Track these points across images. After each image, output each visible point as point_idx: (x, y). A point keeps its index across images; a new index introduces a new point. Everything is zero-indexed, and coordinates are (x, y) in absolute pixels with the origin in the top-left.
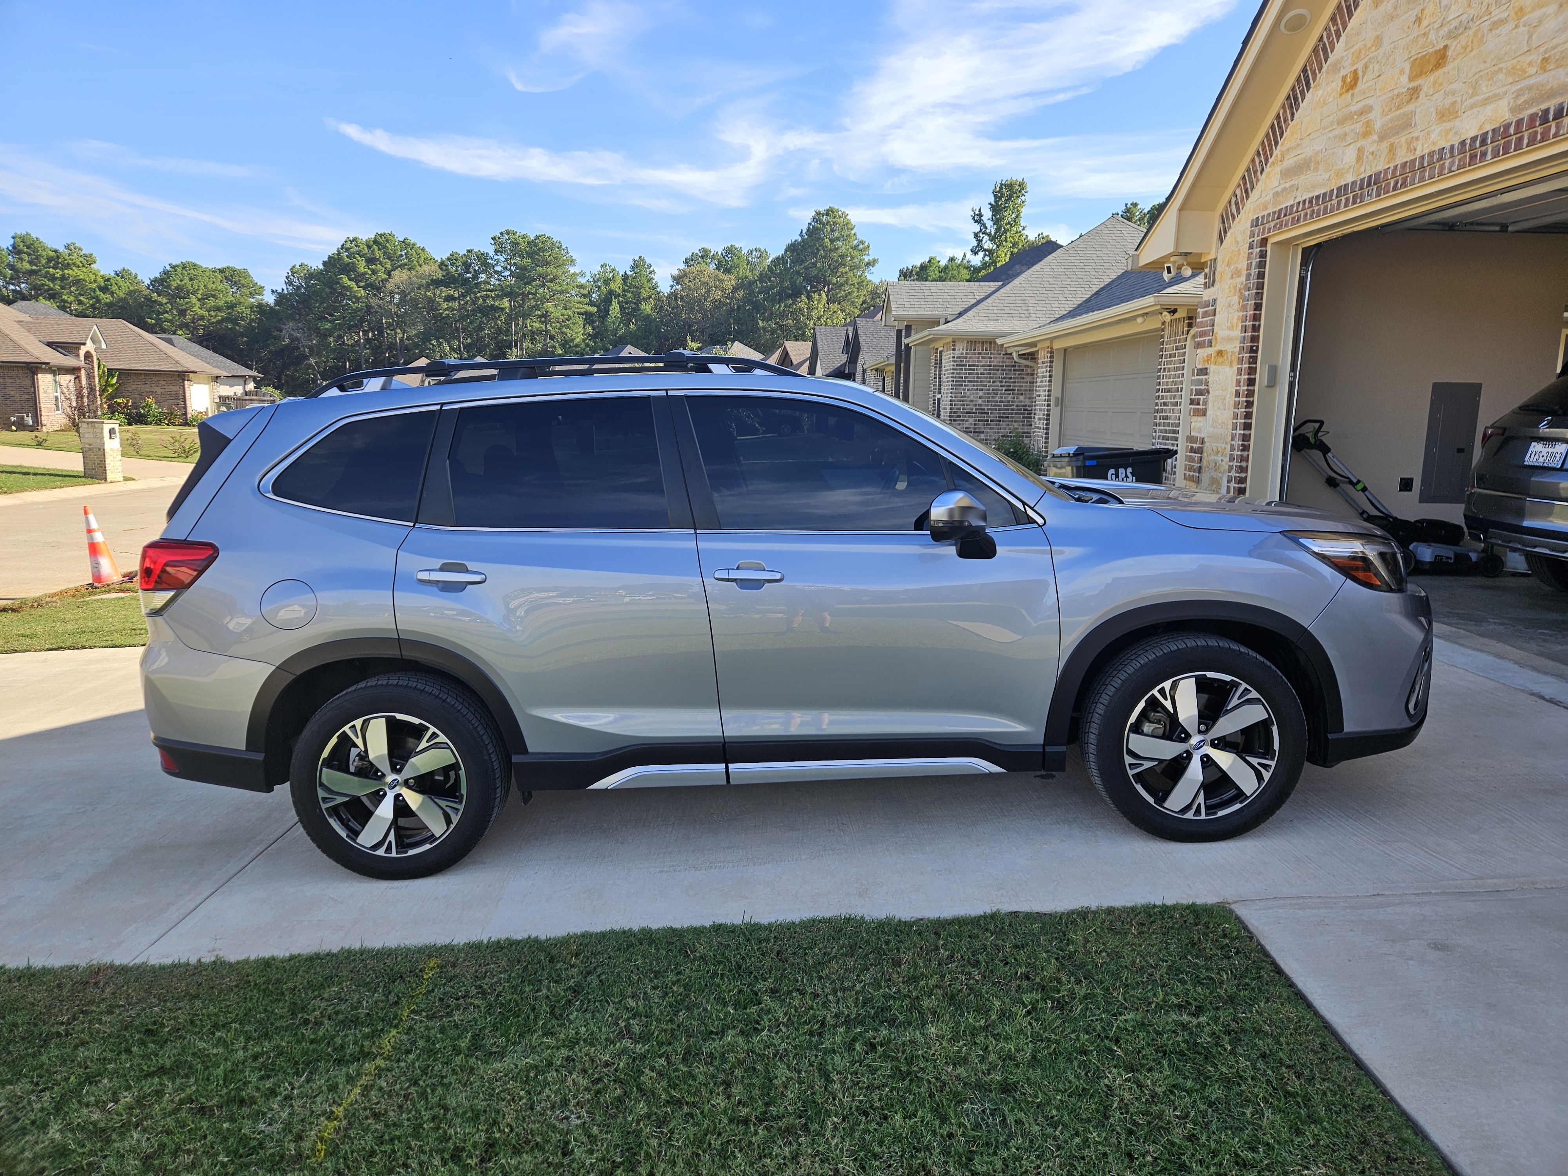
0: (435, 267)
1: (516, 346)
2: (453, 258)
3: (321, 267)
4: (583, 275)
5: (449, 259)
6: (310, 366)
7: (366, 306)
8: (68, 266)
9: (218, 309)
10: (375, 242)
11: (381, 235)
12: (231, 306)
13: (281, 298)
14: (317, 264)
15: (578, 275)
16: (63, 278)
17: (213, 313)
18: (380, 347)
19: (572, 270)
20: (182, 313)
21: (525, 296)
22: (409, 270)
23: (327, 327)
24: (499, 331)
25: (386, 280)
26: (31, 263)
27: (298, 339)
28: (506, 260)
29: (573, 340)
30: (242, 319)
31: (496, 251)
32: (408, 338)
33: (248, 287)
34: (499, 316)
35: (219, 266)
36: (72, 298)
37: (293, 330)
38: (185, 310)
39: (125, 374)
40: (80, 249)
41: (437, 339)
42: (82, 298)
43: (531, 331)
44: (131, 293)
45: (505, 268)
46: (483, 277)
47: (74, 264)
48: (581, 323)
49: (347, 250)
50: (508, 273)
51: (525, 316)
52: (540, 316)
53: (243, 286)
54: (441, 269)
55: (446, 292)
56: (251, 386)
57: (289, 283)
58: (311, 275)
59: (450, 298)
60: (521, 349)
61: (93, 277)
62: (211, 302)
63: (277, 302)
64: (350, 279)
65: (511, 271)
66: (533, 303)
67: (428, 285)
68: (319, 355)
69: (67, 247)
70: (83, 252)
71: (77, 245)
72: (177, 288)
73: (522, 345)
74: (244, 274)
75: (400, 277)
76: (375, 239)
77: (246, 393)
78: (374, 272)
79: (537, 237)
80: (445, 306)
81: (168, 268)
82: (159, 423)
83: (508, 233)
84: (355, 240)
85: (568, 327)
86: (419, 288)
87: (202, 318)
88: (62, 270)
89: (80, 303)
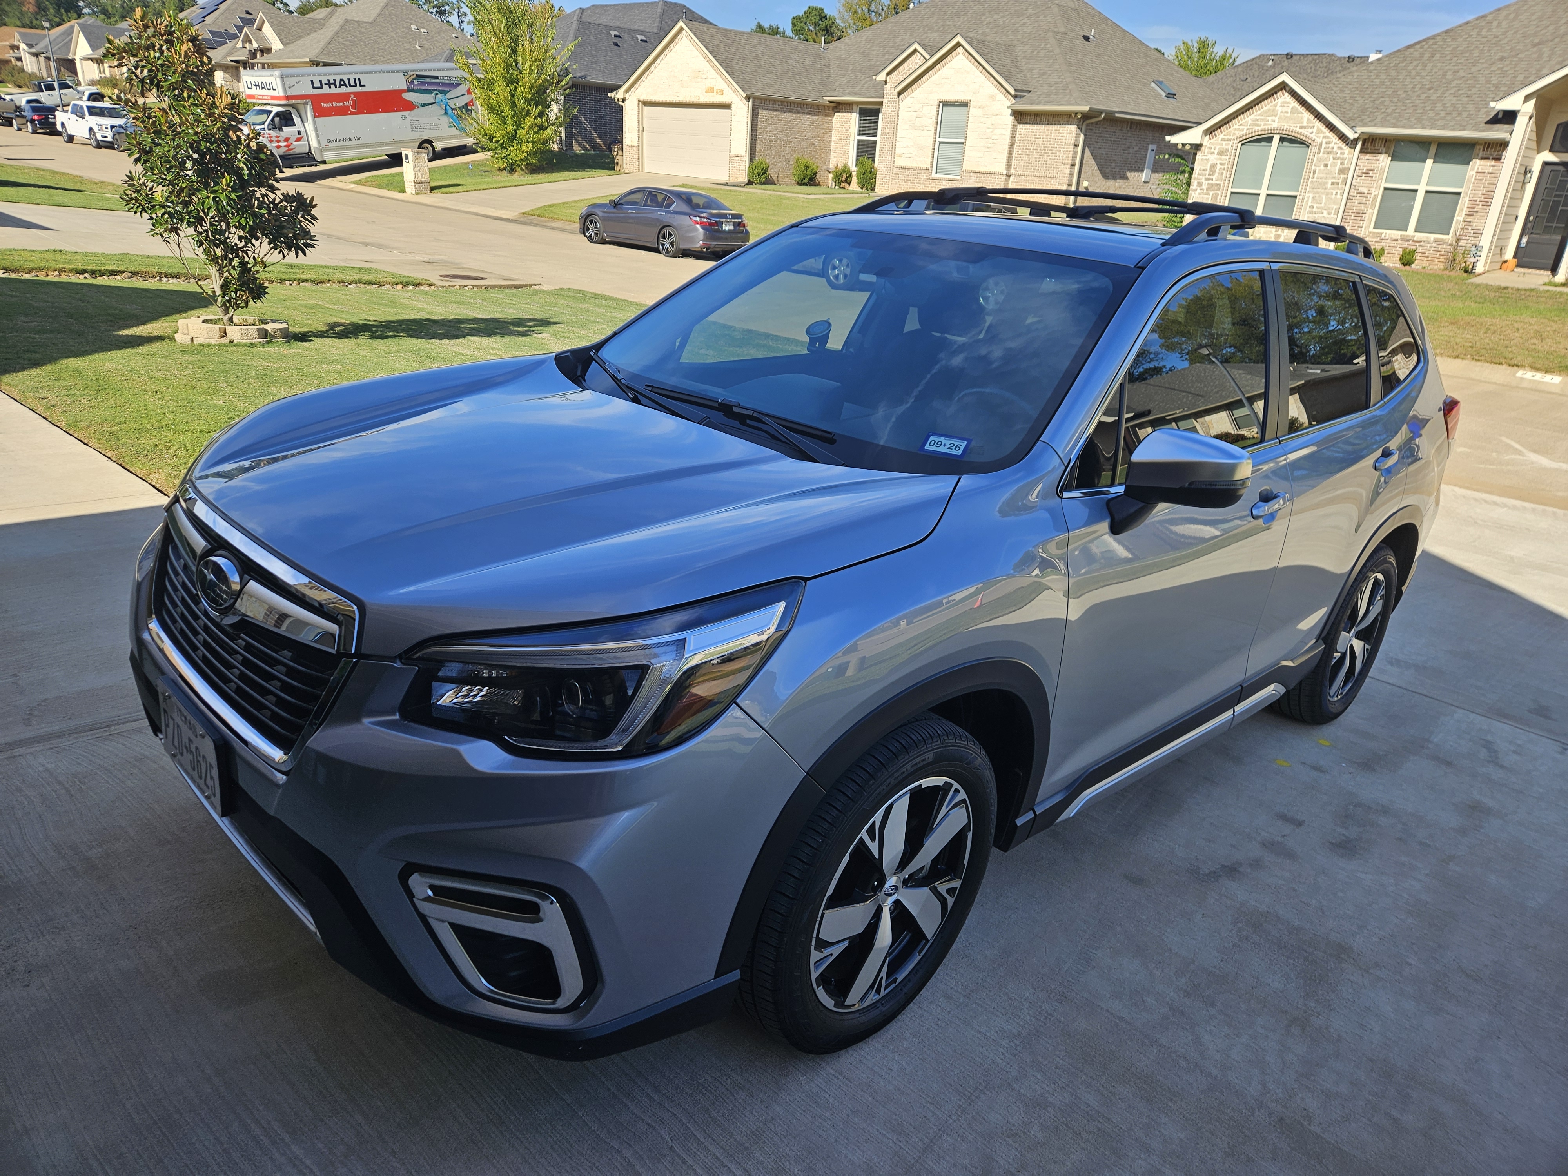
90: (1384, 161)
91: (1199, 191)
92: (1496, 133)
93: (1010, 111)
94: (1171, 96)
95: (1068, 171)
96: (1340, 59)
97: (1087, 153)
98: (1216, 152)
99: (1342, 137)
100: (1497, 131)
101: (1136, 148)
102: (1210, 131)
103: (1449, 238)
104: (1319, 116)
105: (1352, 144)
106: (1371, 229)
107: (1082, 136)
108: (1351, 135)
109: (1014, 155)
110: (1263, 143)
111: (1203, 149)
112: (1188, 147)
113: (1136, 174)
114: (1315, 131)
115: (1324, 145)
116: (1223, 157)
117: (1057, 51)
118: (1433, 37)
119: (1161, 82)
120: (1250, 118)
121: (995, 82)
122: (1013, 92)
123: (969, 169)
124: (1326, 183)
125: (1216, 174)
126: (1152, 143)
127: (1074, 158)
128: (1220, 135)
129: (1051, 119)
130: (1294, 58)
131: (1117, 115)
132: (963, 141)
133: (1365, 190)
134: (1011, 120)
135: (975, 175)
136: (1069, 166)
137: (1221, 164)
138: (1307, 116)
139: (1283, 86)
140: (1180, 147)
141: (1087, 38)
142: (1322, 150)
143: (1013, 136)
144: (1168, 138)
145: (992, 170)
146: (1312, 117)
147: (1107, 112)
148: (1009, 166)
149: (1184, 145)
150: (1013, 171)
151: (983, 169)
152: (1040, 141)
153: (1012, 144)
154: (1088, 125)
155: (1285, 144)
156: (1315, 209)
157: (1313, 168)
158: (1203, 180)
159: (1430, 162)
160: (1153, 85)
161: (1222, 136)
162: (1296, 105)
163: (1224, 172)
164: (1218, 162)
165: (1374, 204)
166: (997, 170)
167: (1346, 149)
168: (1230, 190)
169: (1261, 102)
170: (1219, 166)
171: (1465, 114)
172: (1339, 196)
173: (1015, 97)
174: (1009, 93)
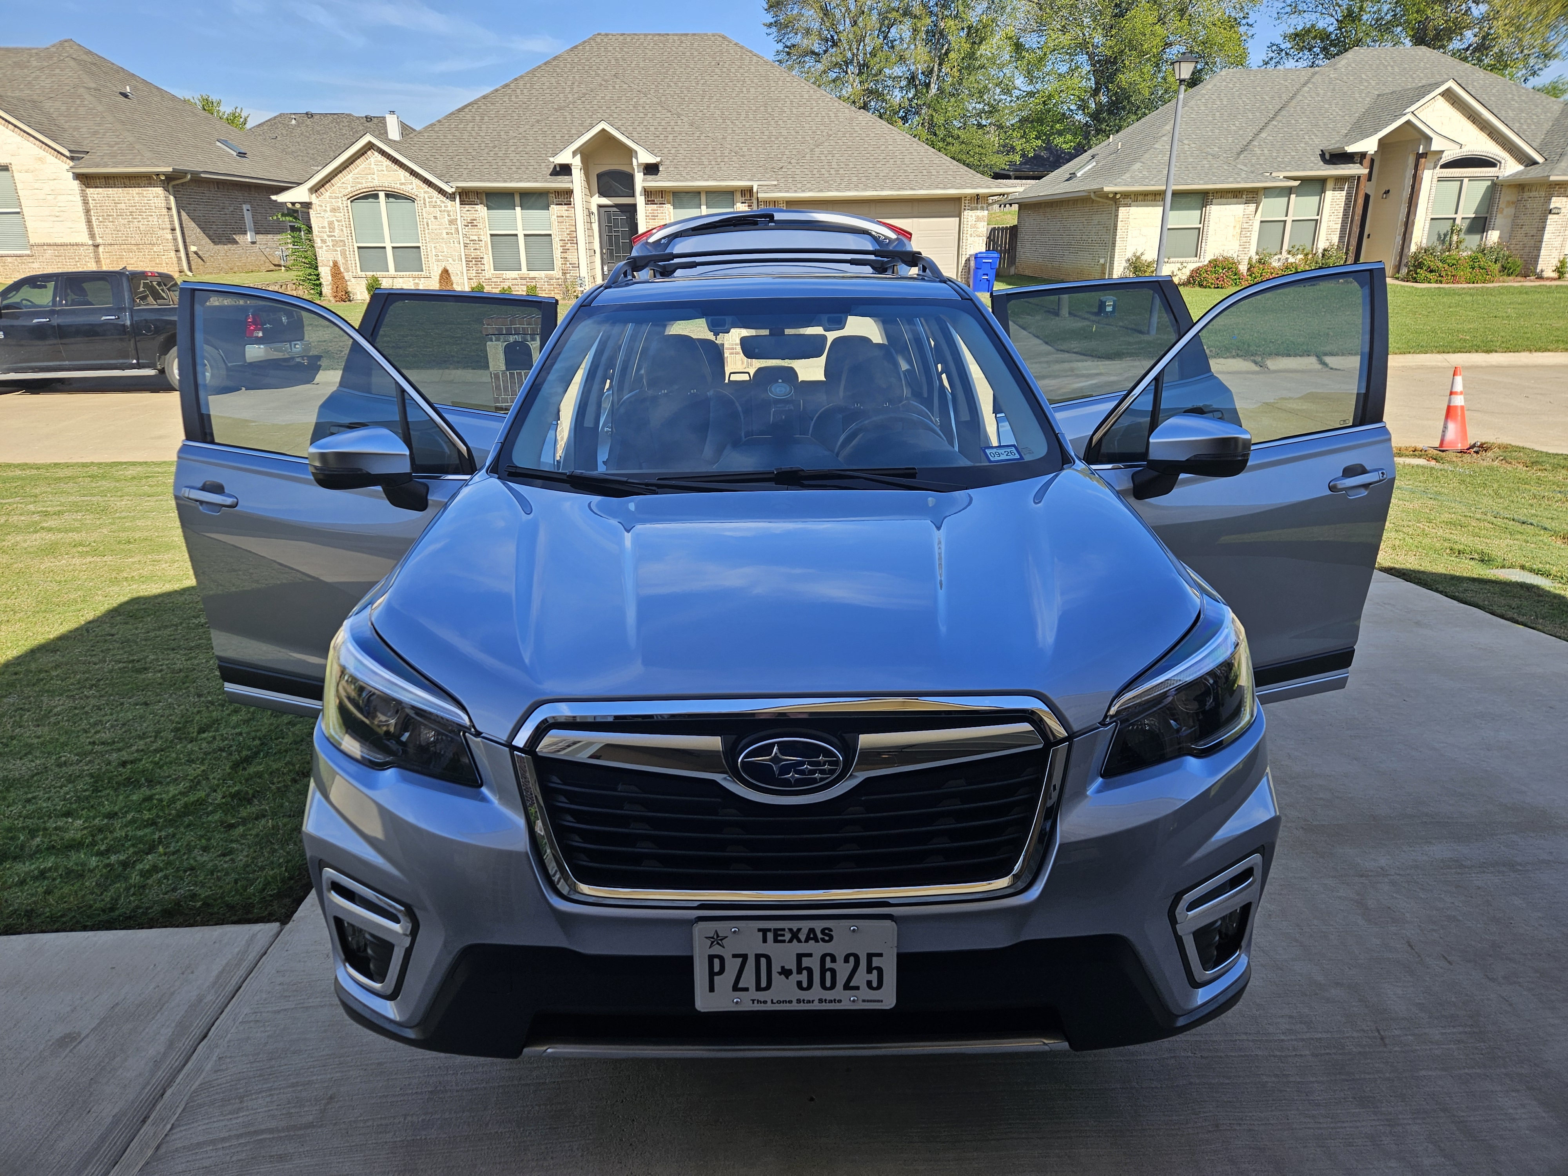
90: (481, 211)
91: (325, 248)
92: (560, 183)
93: (71, 175)
94: (242, 155)
95: (170, 237)
96: (358, 118)
97: (183, 214)
98: (328, 209)
99: (441, 191)
100: (559, 182)
101: (231, 209)
102: (315, 189)
103: (557, 273)
104: (413, 173)
105: (451, 197)
106: (493, 272)
107: (172, 198)
108: (450, 190)
109: (94, 223)
110: (370, 200)
111: (313, 206)
112: (298, 206)
113: (242, 236)
114: (414, 187)
115: (427, 200)
116: (337, 214)
117: (100, 108)
118: (475, 102)
119: (226, 141)
120: (350, 176)
121: (38, 142)
122: (68, 154)
123: (38, 241)
124: (441, 233)
125: (337, 231)
126: (245, 203)
127: (172, 222)
128: (327, 193)
129: (127, 182)
130: (316, 117)
131: (203, 175)
132: (18, 210)
133: (476, 238)
134: (76, 184)
135: (49, 248)
136: (169, 231)
137: (338, 221)
138: (402, 173)
139: (370, 146)
140: (290, 206)
141: (125, 96)
142: (427, 204)
143: (85, 202)
144: (274, 197)
145: (73, 241)
146: (408, 174)
147: (193, 173)
148: (92, 236)
149: (293, 204)
150: (99, 241)
151: (59, 241)
152: (123, 206)
153: (87, 211)
154: (174, 187)
155: (391, 200)
156: (440, 258)
157: (425, 220)
158: (326, 237)
159: (518, 209)
160: (218, 144)
161: (328, 194)
162: (389, 163)
163: (344, 229)
164: (334, 219)
165: (487, 249)
166: (79, 240)
167: (449, 203)
168: (356, 245)
169: (354, 161)
170: (336, 223)
171: (531, 168)
172: (457, 245)
173: (72, 159)
174: (64, 156)
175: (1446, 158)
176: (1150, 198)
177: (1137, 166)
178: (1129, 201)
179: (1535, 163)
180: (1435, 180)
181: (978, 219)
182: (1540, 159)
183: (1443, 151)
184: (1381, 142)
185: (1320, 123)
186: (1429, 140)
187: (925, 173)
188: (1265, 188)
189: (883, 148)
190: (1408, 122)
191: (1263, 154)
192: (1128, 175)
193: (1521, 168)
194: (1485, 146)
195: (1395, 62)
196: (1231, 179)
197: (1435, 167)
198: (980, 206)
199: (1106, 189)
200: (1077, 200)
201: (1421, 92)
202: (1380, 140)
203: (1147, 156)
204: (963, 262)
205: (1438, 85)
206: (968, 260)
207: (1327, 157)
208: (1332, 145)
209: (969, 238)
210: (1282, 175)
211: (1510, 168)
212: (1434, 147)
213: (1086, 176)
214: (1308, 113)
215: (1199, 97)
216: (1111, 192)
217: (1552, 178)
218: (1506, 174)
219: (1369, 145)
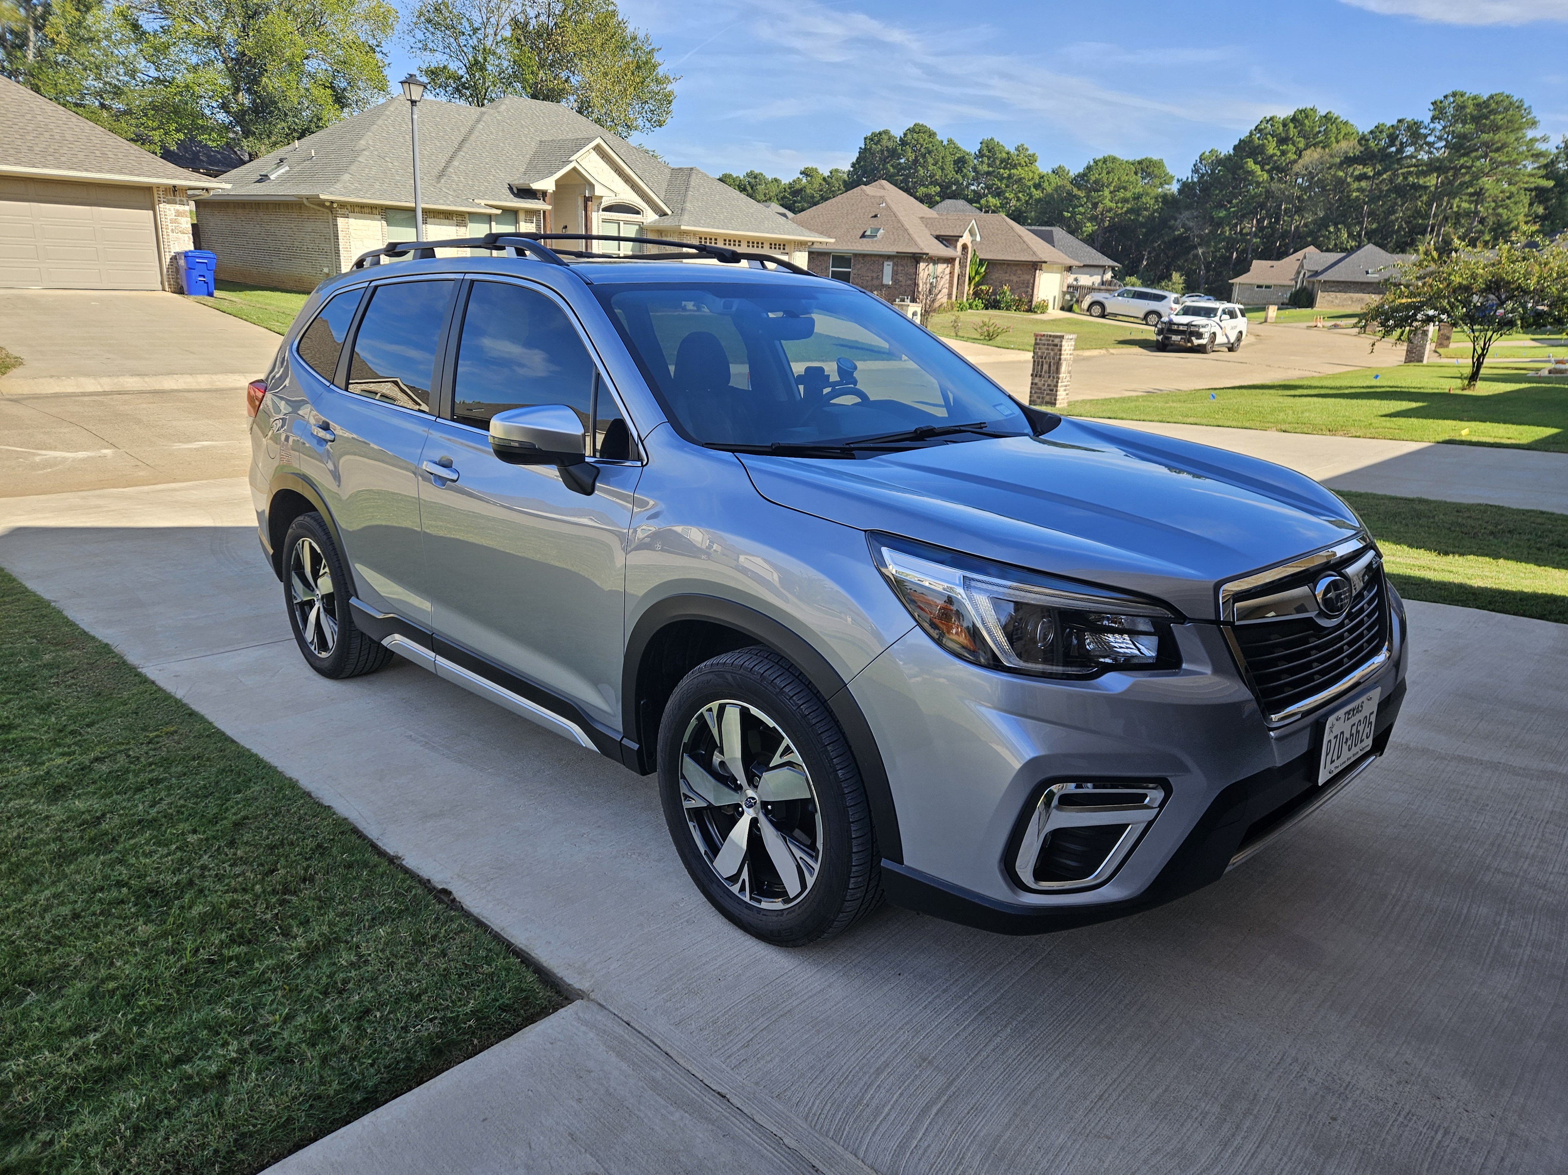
0: (1354, 142)
1: (1432, 231)
2: (1377, 131)
3: (1231, 152)
4: (1545, 139)
5: (1371, 132)
6: (1196, 256)
7: (1266, 192)
8: (1015, 166)
9: (1125, 201)
10: (1294, 119)
11: (1301, 112)
12: (1137, 197)
13: (1186, 187)
14: (1226, 149)
15: (1537, 140)
16: (1010, 177)
17: (1120, 205)
18: (1272, 235)
19: (1530, 134)
20: (1095, 206)
21: (1457, 170)
22: (1324, 148)
23: (1221, 215)
24: (1418, 213)
25: (1295, 161)
26: (989, 165)
27: (1190, 229)
28: (1444, 128)
29: (1509, 223)
30: (1146, 209)
31: (1433, 119)
32: (1306, 225)
33: (1159, 177)
34: (1420, 196)
35: (1138, 159)
36: (1012, 195)
37: (1188, 219)
38: (1098, 203)
39: (992, 264)
40: (1027, 150)
41: (1336, 225)
42: (1020, 195)
43: (1456, 212)
44: (1058, 188)
45: (1440, 138)
46: (1409, 150)
47: (1020, 164)
48: (1526, 201)
49: (1260, 131)
50: (1443, 143)
51: (1452, 195)
52: (1471, 195)
53: (1156, 176)
54: (1360, 144)
55: (1359, 169)
56: (1109, 276)
57: (1196, 170)
58: (1220, 162)
59: (1363, 177)
60: (1438, 235)
61: (1031, 175)
62: (1121, 194)
63: (1180, 191)
64: (1256, 163)
65: (1446, 140)
66: (1467, 178)
67: (1341, 163)
68: (1208, 244)
69: (1017, 149)
70: (1029, 152)
71: (1025, 146)
72: (1095, 182)
73: (1439, 230)
74: (1159, 164)
75: (1312, 156)
76: (1294, 115)
77: (1103, 283)
78: (1283, 153)
79: (1491, 97)
80: (1355, 185)
81: (1092, 163)
82: (1008, 308)
83: (1454, 95)
84: (1272, 119)
85: (1507, 207)
86: (1330, 168)
87: (1110, 210)
88: (1010, 170)
89: (1019, 199)
175: (605, 203)
176: (366, 210)
177: (346, 177)
178: (344, 211)
179: (666, 214)
180: (600, 220)
181: (178, 214)
182: (669, 212)
183: (602, 197)
184: (558, 183)
185: (501, 159)
186: (592, 186)
187: (98, 153)
188: (469, 213)
189: (29, 117)
190: (574, 169)
191: (460, 181)
192: (338, 186)
193: (657, 217)
194: (629, 197)
195: (544, 113)
196: (441, 201)
197: (598, 210)
198: (178, 199)
199: (322, 197)
200: (279, 204)
201: (578, 145)
202: (557, 181)
203: (353, 167)
204: (168, 260)
205: (590, 140)
206: (174, 259)
207: (515, 191)
208: (519, 181)
209: (170, 234)
210: (483, 202)
211: (650, 217)
212: (597, 193)
213: (282, 180)
214: (488, 148)
215: (384, 117)
216: (327, 200)
217: (683, 227)
218: (649, 221)
219: (548, 184)
